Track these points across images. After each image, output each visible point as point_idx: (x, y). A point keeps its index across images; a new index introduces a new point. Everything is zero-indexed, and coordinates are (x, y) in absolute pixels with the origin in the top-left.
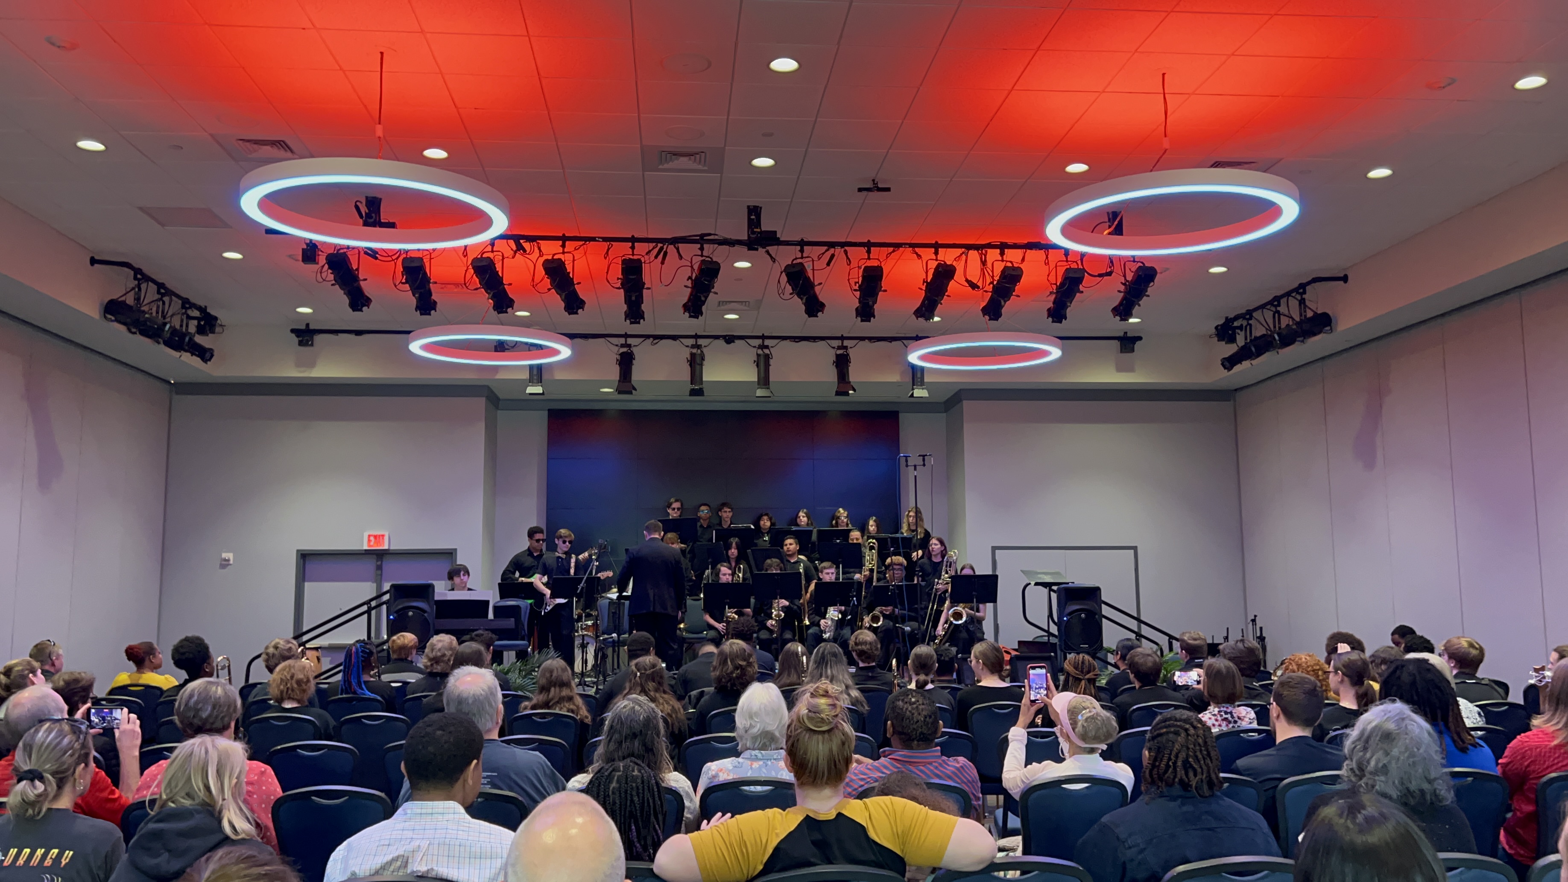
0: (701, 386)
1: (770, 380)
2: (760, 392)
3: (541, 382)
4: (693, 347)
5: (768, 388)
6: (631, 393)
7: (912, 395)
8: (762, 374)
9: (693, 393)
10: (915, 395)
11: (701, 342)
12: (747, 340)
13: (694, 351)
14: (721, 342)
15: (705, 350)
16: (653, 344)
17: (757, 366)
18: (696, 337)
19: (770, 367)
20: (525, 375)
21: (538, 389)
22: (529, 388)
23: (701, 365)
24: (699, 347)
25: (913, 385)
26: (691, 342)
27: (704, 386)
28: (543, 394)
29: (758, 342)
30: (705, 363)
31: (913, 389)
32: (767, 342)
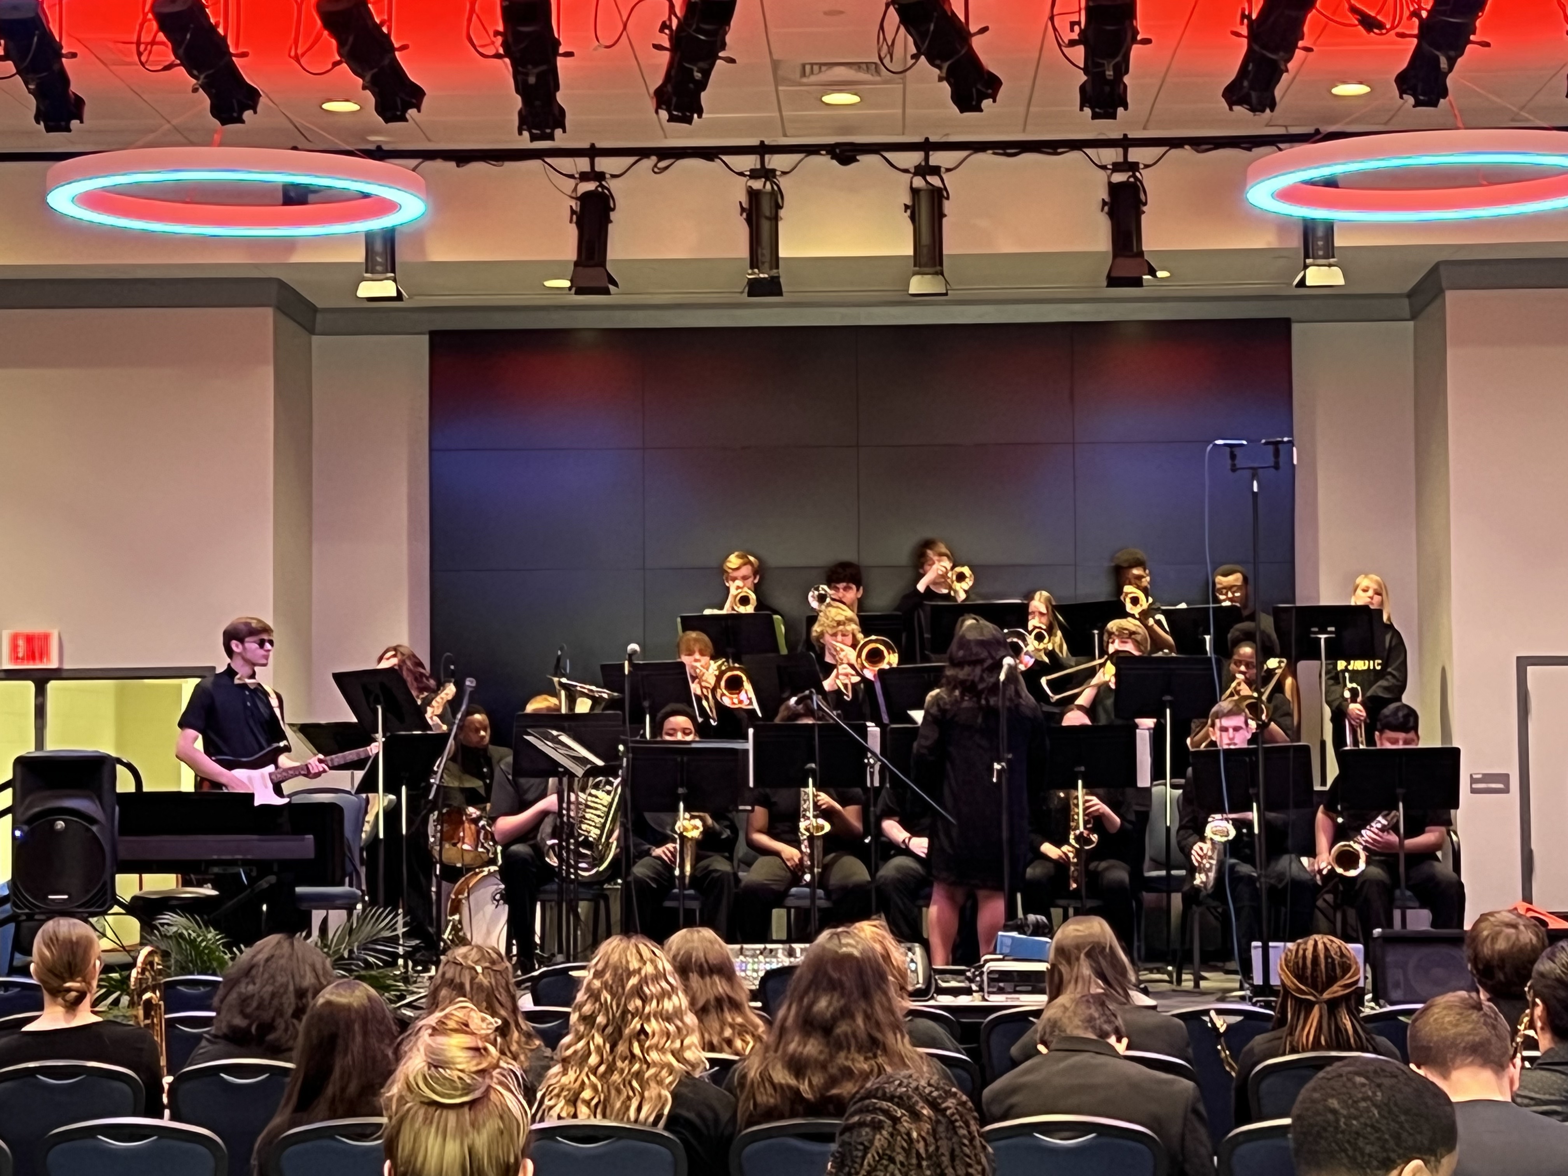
0: (774, 272)
1: (945, 252)
2: (918, 285)
3: (393, 271)
4: (754, 174)
5: (936, 273)
6: (607, 292)
7: (1302, 283)
8: (926, 239)
9: (756, 288)
10: (1308, 283)
11: (775, 162)
12: (888, 155)
13: (757, 185)
14: (823, 161)
15: (784, 183)
16: (657, 171)
17: (913, 218)
18: (762, 150)
19: (945, 221)
20: (358, 256)
21: (387, 288)
22: (363, 285)
23: (775, 219)
24: (768, 174)
25: (1307, 256)
26: (749, 162)
27: (783, 273)
28: (399, 297)
29: (914, 158)
30: (782, 213)
31: (1306, 267)
32: (937, 158)
